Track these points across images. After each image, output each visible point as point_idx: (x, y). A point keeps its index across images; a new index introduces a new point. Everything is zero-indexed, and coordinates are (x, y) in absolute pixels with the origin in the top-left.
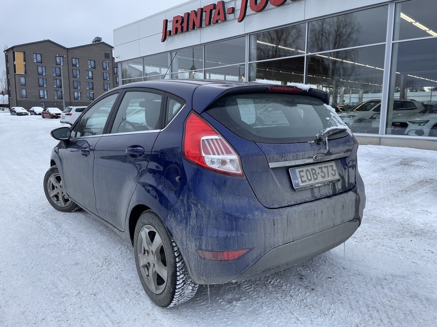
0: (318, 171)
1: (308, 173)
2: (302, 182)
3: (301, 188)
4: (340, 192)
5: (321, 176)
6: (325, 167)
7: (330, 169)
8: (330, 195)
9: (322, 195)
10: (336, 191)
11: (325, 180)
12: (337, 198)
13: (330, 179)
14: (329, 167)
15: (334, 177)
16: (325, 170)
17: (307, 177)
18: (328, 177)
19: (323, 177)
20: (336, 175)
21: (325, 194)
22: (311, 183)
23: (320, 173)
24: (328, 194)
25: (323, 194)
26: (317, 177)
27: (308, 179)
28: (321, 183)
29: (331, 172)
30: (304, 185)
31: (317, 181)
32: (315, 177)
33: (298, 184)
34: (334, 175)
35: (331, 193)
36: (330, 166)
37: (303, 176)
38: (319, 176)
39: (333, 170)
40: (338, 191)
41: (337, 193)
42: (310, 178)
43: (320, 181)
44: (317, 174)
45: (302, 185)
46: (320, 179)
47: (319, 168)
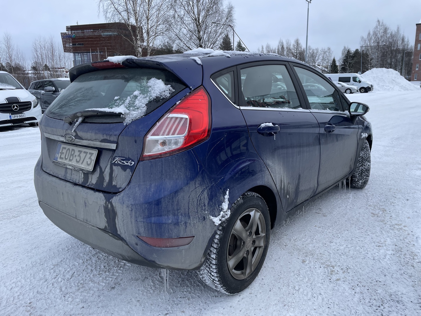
0: (77, 153)
1: (68, 151)
2: (60, 158)
3: (57, 162)
4: (90, 186)
5: (76, 159)
6: (85, 152)
7: (88, 156)
8: (78, 184)
9: (71, 179)
10: (87, 183)
11: (77, 165)
12: (79, 190)
13: (82, 166)
14: (88, 153)
15: (88, 166)
16: (83, 155)
17: (66, 155)
18: (82, 163)
19: (78, 162)
20: (90, 166)
21: (74, 180)
22: (66, 162)
23: (77, 156)
24: (77, 182)
25: (73, 179)
26: (72, 159)
27: (65, 157)
28: (72, 166)
29: (87, 160)
30: (60, 161)
31: (70, 163)
32: (71, 159)
33: (57, 158)
34: (88, 165)
35: (81, 182)
36: (90, 153)
37: (63, 153)
38: (74, 160)
39: (90, 158)
40: (89, 185)
41: (86, 186)
42: (66, 158)
43: (73, 164)
44: (74, 156)
45: (59, 160)
46: (74, 163)
47: (79, 151)
